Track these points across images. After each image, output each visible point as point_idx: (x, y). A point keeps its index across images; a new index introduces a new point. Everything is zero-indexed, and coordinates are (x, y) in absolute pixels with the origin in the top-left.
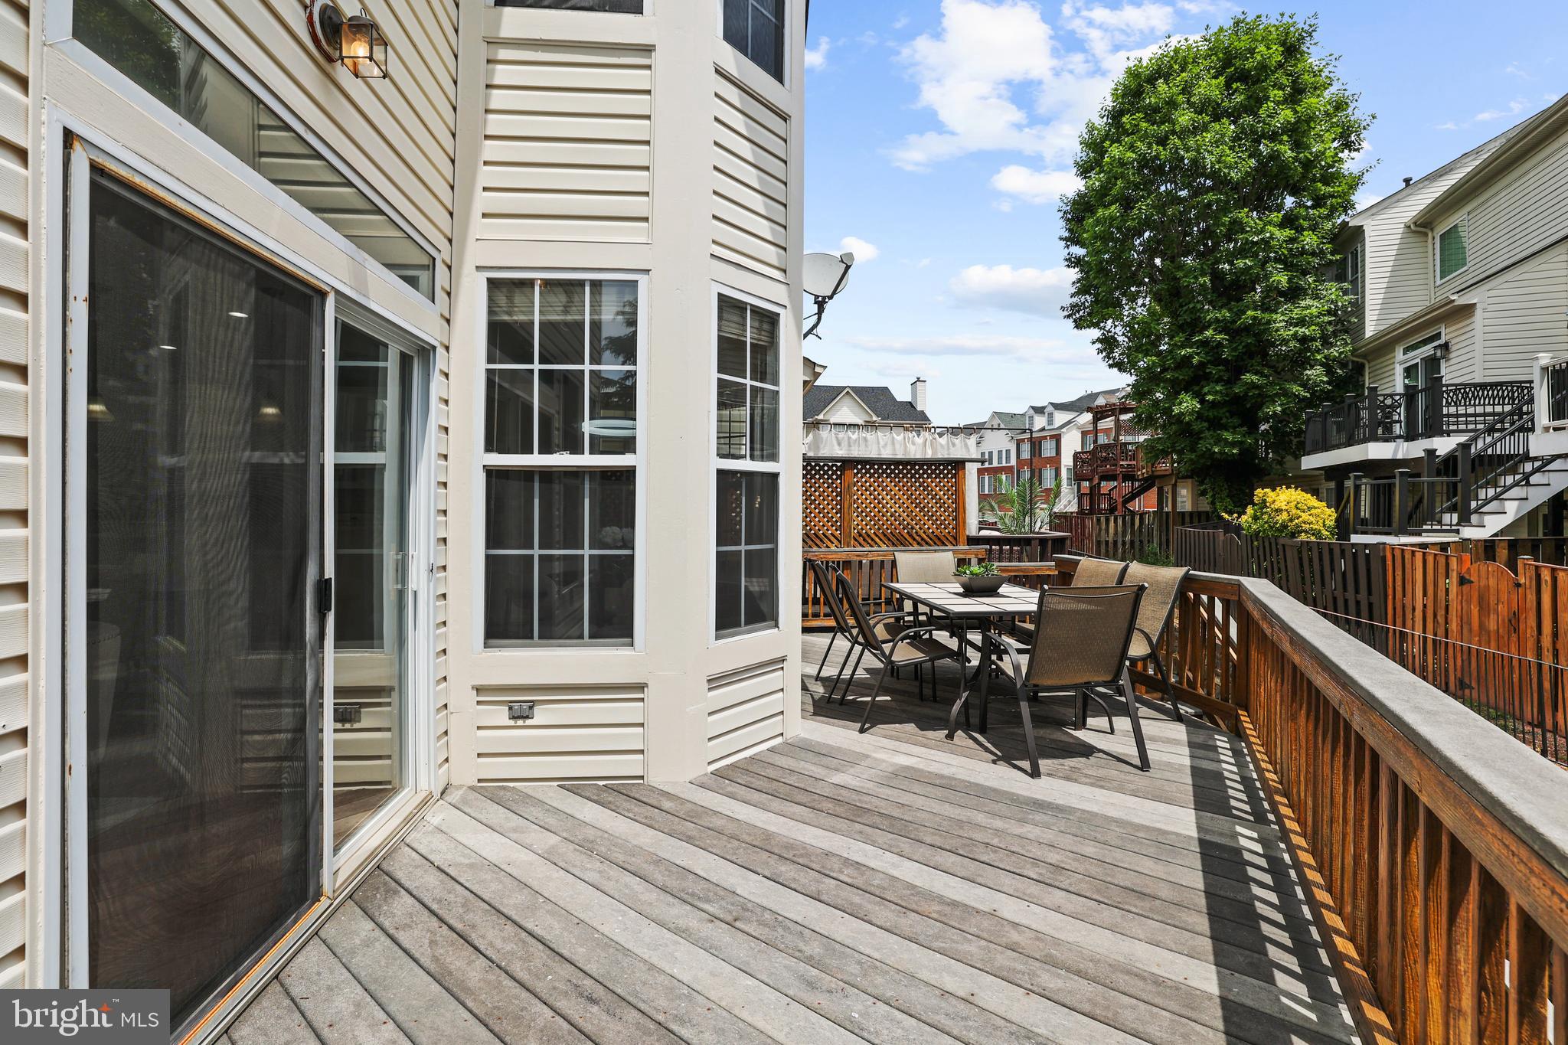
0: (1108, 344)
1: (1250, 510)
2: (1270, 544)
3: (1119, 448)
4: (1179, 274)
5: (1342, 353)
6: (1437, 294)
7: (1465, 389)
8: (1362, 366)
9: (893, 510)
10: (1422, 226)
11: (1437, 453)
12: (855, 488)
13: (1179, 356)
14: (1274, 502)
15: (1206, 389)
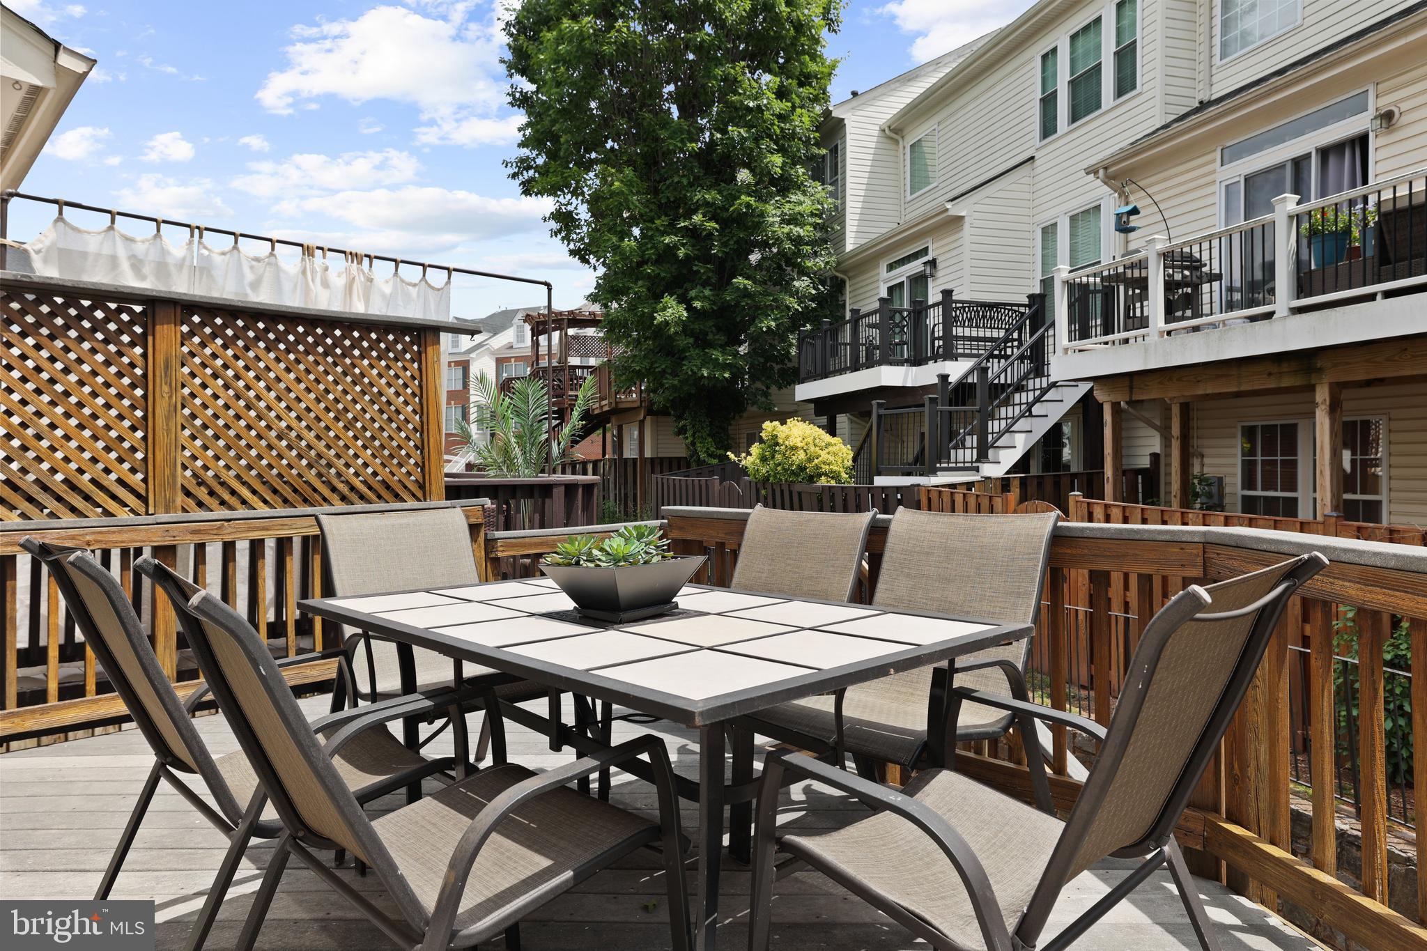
0: (565, 220)
1: (755, 449)
2: (782, 491)
3: (567, 372)
4: (663, 134)
5: (827, 263)
6: (908, 211)
7: (969, 307)
8: (843, 282)
9: (283, 424)
10: (894, 131)
11: (950, 380)
12: (186, 370)
13: (661, 246)
14: (787, 437)
15: (693, 293)
